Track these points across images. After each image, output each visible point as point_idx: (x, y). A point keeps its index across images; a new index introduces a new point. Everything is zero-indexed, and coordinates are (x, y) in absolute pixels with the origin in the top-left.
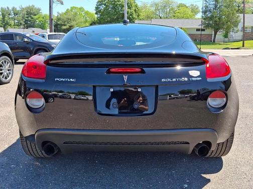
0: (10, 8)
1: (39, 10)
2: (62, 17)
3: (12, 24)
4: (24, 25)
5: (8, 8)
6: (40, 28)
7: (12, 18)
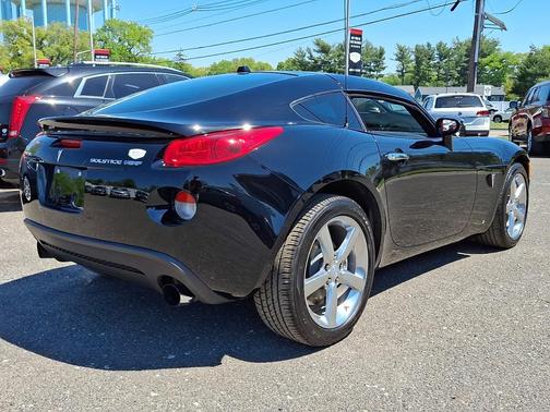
0: (434, 46)
1: (495, 43)
2: (539, 57)
3: (433, 78)
4: (458, 79)
5: (429, 45)
6: (491, 84)
7: (435, 66)
